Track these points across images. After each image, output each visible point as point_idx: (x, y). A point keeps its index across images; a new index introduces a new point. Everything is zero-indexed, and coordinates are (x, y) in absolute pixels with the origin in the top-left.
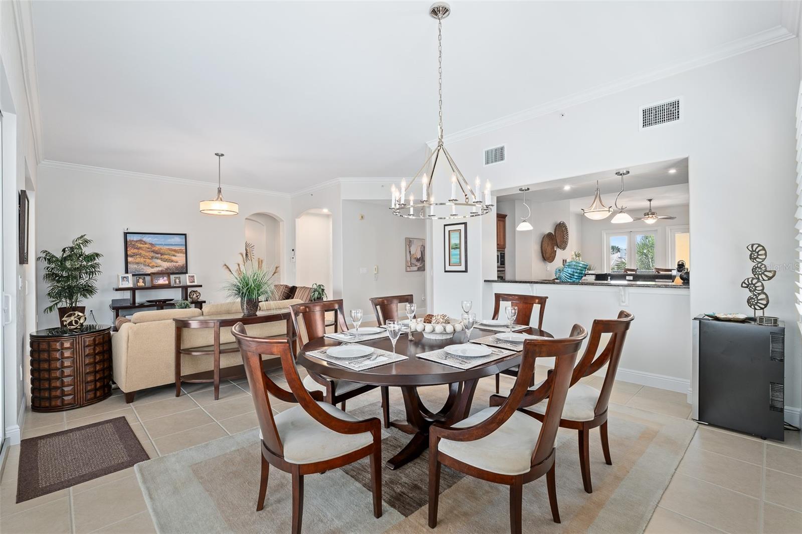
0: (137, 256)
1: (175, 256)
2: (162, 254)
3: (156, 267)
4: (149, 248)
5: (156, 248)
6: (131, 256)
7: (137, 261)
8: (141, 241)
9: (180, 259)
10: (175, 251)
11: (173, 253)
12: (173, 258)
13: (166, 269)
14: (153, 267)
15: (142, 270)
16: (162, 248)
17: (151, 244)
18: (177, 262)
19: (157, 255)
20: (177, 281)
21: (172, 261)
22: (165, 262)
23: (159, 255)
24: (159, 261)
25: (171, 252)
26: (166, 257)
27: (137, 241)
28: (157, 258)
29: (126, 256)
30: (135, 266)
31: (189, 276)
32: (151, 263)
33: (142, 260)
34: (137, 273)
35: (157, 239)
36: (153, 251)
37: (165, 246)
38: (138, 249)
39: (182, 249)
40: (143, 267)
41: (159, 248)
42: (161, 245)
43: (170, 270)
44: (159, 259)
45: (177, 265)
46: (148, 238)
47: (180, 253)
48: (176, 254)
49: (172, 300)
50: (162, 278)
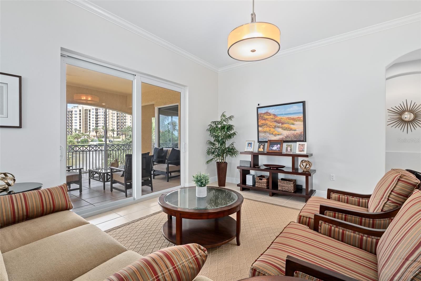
0: (265, 126)
1: (293, 124)
2: (282, 123)
3: (278, 135)
4: (272, 119)
5: (277, 119)
6: (261, 126)
7: (264, 131)
8: (267, 113)
9: (298, 127)
10: (294, 119)
11: (292, 121)
12: (292, 126)
13: (286, 137)
14: (275, 135)
15: (268, 138)
16: (283, 118)
17: (274, 115)
18: (295, 130)
19: (278, 125)
20: (289, 148)
21: (291, 129)
22: (285, 130)
23: (280, 124)
24: (280, 130)
25: (289, 121)
26: (285, 125)
27: (264, 114)
28: (279, 127)
29: (258, 126)
30: (263, 134)
31: (299, 144)
32: (274, 132)
33: (268, 129)
34: (264, 140)
35: (279, 110)
36: (276, 121)
37: (285, 116)
38: (265, 120)
39: (300, 118)
40: (268, 135)
41: (280, 118)
42: (282, 114)
43: (289, 138)
44: (280, 128)
45: (297, 134)
46: (272, 110)
47: (299, 121)
48: (295, 123)
49: (283, 167)
50: (276, 145)
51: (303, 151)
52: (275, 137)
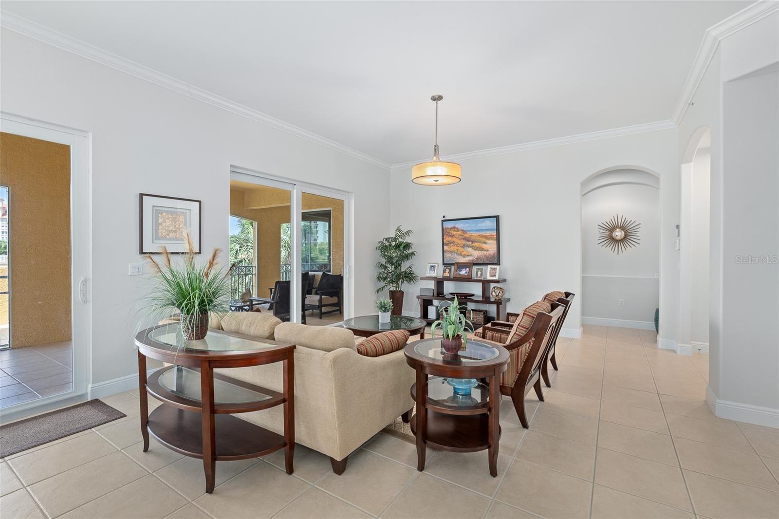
0: (451, 245)
1: (485, 243)
2: (473, 242)
3: (468, 256)
4: (461, 236)
5: (467, 235)
6: (447, 245)
7: (451, 250)
8: (454, 228)
9: (491, 247)
10: (485, 237)
11: (484, 239)
12: (484, 246)
13: (476, 259)
14: (464, 256)
15: (455, 260)
16: (473, 235)
17: (463, 231)
18: (487, 251)
19: (468, 243)
20: (479, 273)
21: (483, 250)
22: (475, 250)
23: (470, 243)
24: (470, 250)
25: (481, 239)
26: (476, 244)
27: (451, 228)
28: (468, 246)
29: (443, 244)
30: (450, 255)
31: (491, 268)
32: (463, 252)
33: (455, 248)
34: (451, 263)
35: (468, 225)
36: (465, 239)
37: (476, 232)
38: (452, 236)
39: (493, 235)
40: (456, 256)
41: (470, 234)
42: (473, 231)
43: (481, 260)
44: (470, 247)
45: (489, 255)
46: (461, 224)
47: (492, 240)
48: (487, 241)
49: (473, 295)
50: (464, 269)
51: (495, 276)
52: (464, 259)
